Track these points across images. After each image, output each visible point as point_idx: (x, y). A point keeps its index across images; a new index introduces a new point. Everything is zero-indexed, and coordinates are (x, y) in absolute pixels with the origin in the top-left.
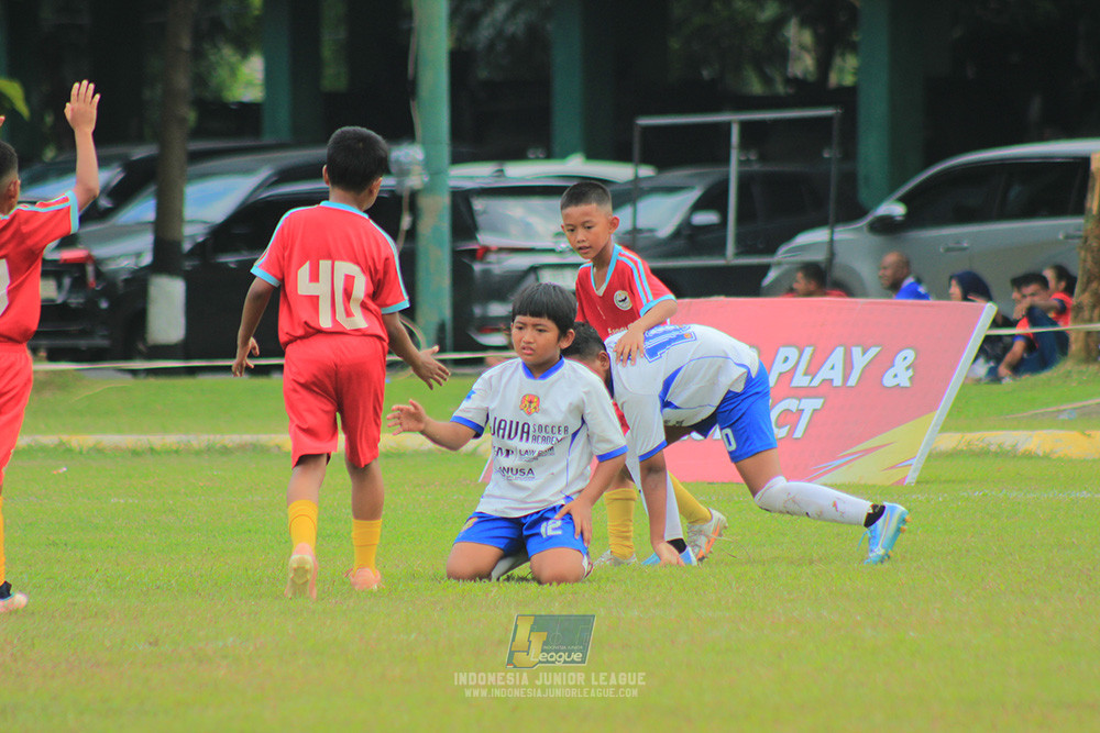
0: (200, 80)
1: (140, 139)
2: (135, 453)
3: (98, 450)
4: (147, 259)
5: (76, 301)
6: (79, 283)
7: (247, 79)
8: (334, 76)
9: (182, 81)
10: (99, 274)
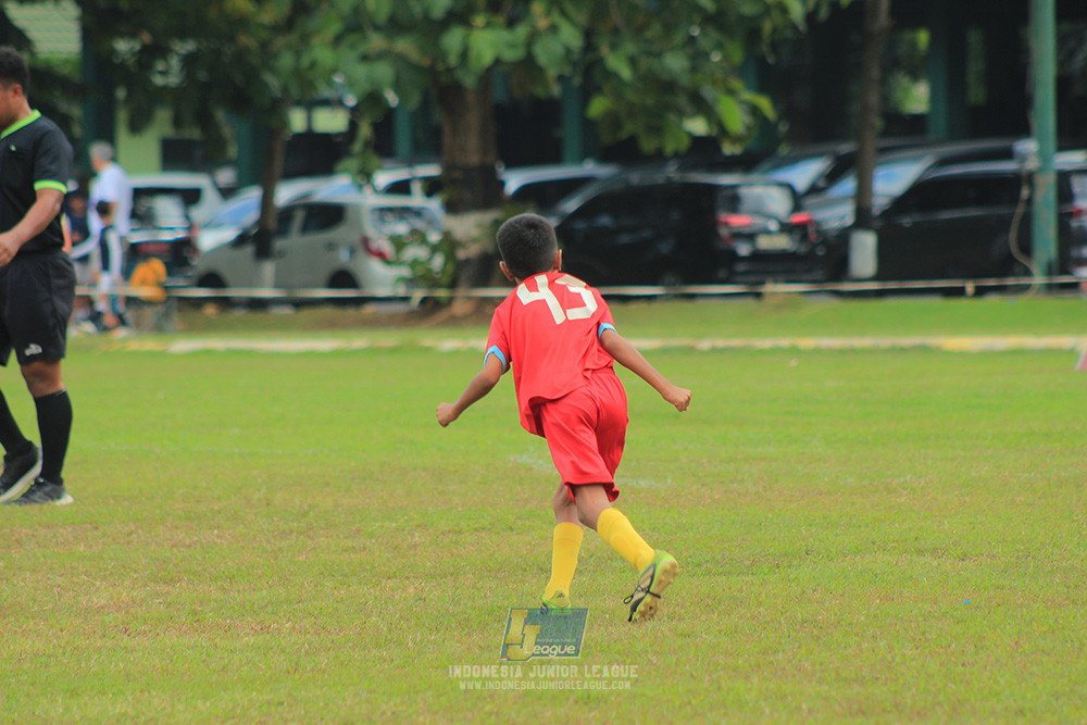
0: (886, 99)
1: (843, 138)
2: (843, 352)
3: (818, 351)
4: (849, 220)
5: (803, 249)
6: (804, 237)
7: (917, 97)
8: (977, 94)
9: (873, 99)
10: (819, 232)
